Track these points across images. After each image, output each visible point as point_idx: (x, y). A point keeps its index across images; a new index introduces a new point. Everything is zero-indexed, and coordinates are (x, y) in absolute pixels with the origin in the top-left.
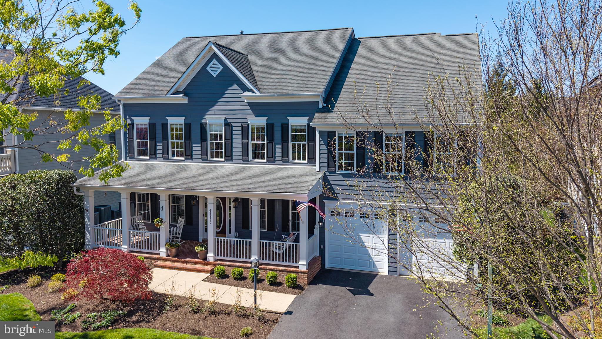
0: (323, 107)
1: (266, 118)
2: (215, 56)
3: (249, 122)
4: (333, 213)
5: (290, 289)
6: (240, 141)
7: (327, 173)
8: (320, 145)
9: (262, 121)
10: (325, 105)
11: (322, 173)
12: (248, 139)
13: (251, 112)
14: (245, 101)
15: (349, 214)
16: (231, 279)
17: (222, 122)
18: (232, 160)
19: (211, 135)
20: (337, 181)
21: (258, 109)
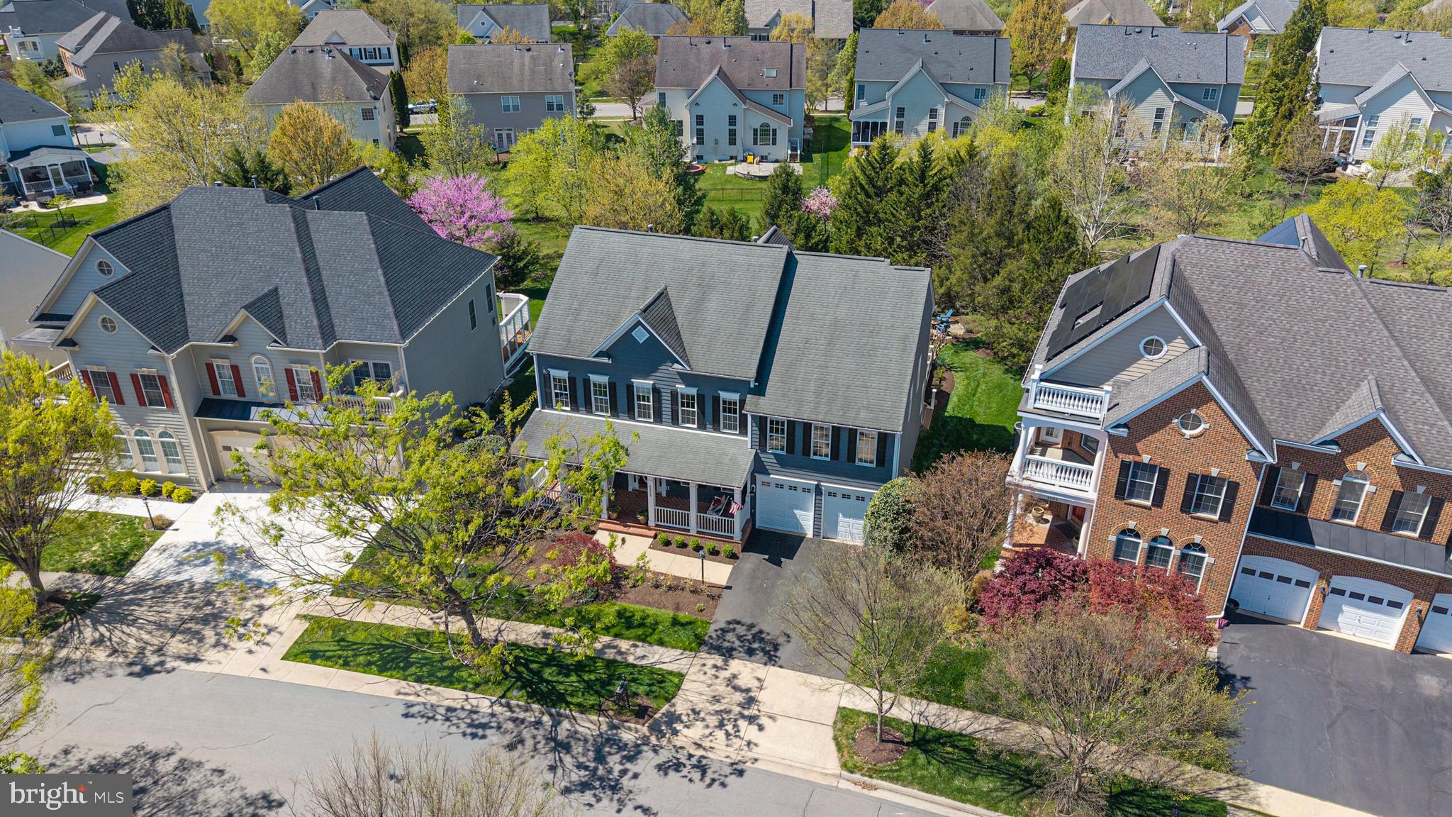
1: (697, 388)
2: (639, 323)
3: (678, 390)
4: (763, 484)
5: (728, 559)
6: (670, 406)
7: (759, 451)
8: (751, 427)
9: (693, 391)
10: (756, 387)
11: (754, 451)
12: (677, 405)
13: (680, 381)
14: (674, 371)
15: (779, 486)
16: (674, 546)
17: (650, 386)
18: (661, 422)
19: (638, 397)
20: (768, 459)
21: (688, 379)
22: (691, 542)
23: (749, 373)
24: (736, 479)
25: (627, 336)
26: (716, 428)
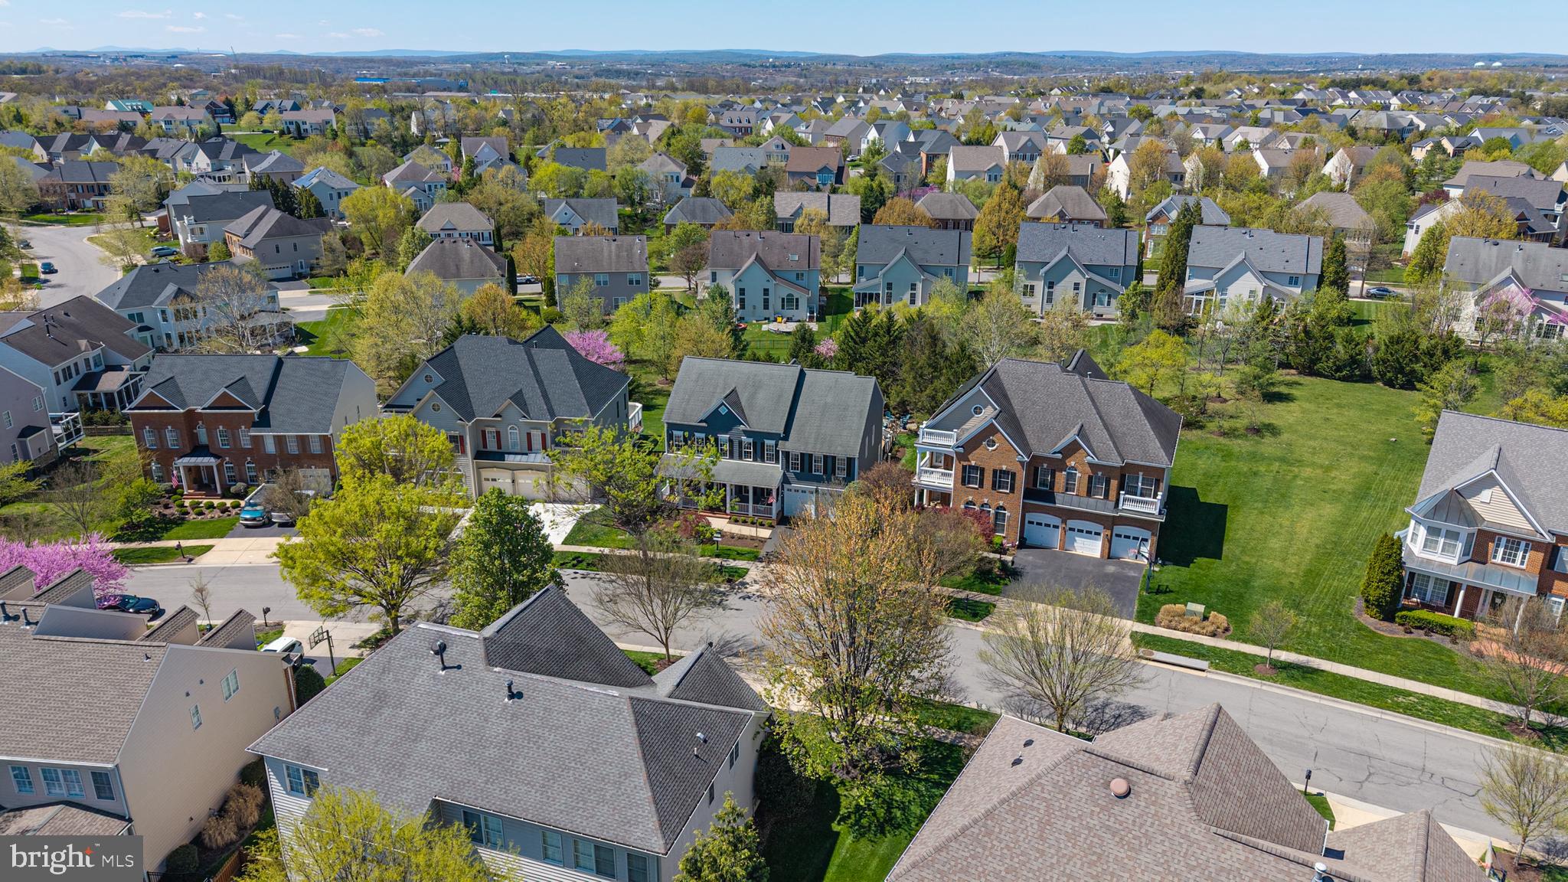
1: (753, 439)
2: (722, 404)
3: (743, 440)
4: (788, 489)
5: (770, 527)
6: (738, 449)
8: (782, 455)
10: (784, 435)
11: (783, 471)
12: (742, 448)
13: (744, 435)
14: (741, 429)
15: (796, 491)
16: (741, 522)
17: (727, 438)
18: (733, 458)
19: (721, 444)
20: (790, 475)
21: (747, 433)
22: (749, 520)
23: (780, 429)
24: (774, 484)
25: (716, 411)
26: (763, 460)
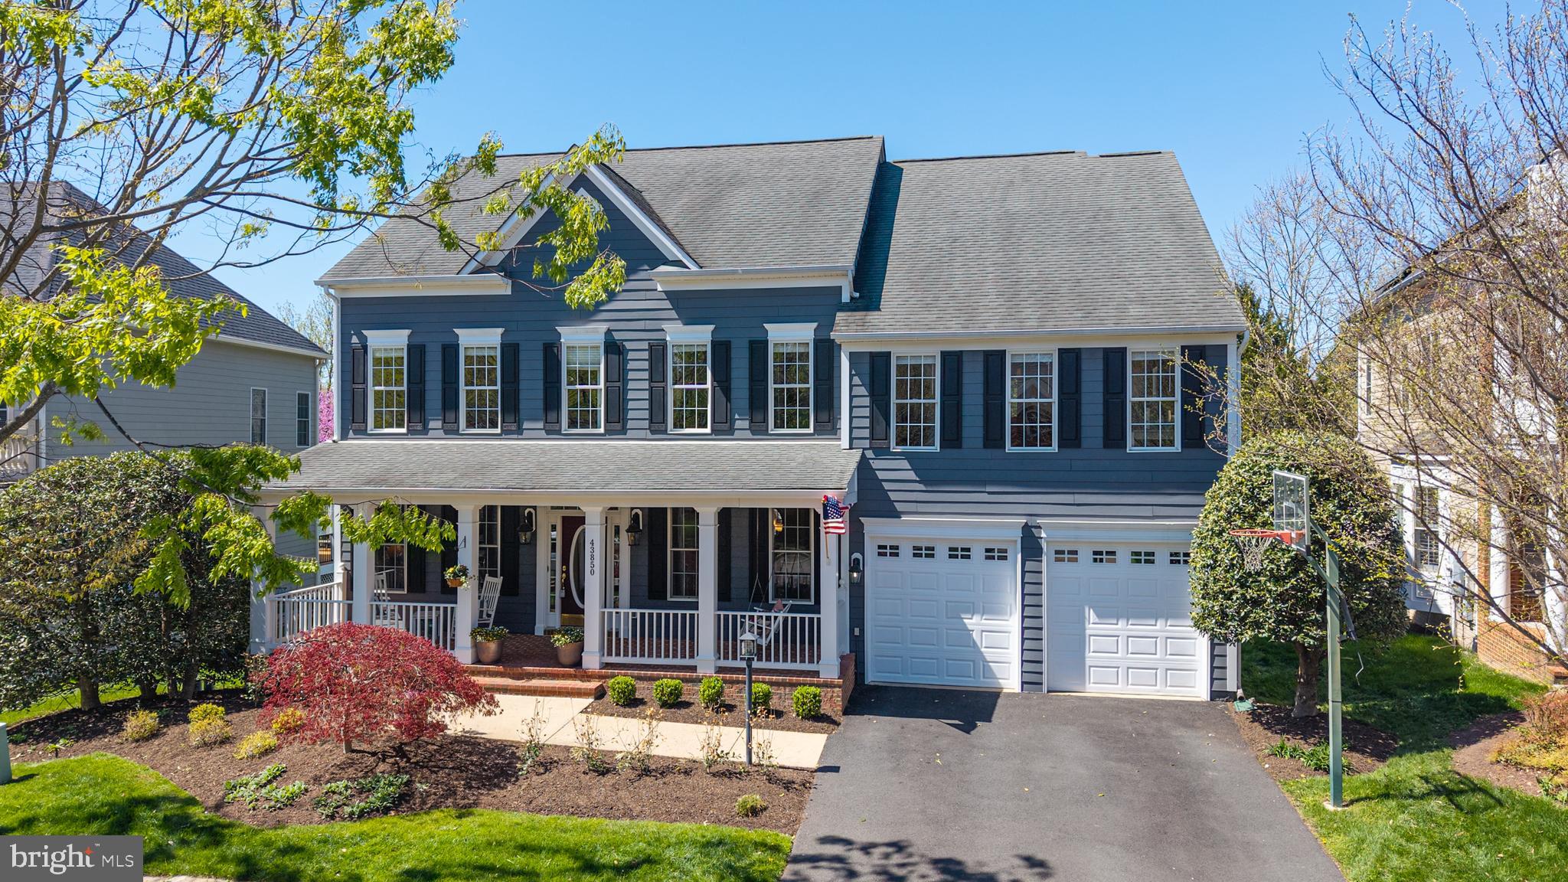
0: (852, 298)
1: (712, 327)
2: (582, 182)
3: (668, 339)
5: (808, 723)
6: (646, 385)
7: (870, 454)
8: (851, 387)
9: (701, 335)
10: (857, 295)
12: (664, 379)
13: (673, 314)
14: (660, 288)
15: (921, 552)
16: (653, 706)
17: (599, 339)
18: (623, 431)
20: (894, 471)
21: (689, 304)
24: (818, 495)
25: (551, 214)
26: (758, 429)
